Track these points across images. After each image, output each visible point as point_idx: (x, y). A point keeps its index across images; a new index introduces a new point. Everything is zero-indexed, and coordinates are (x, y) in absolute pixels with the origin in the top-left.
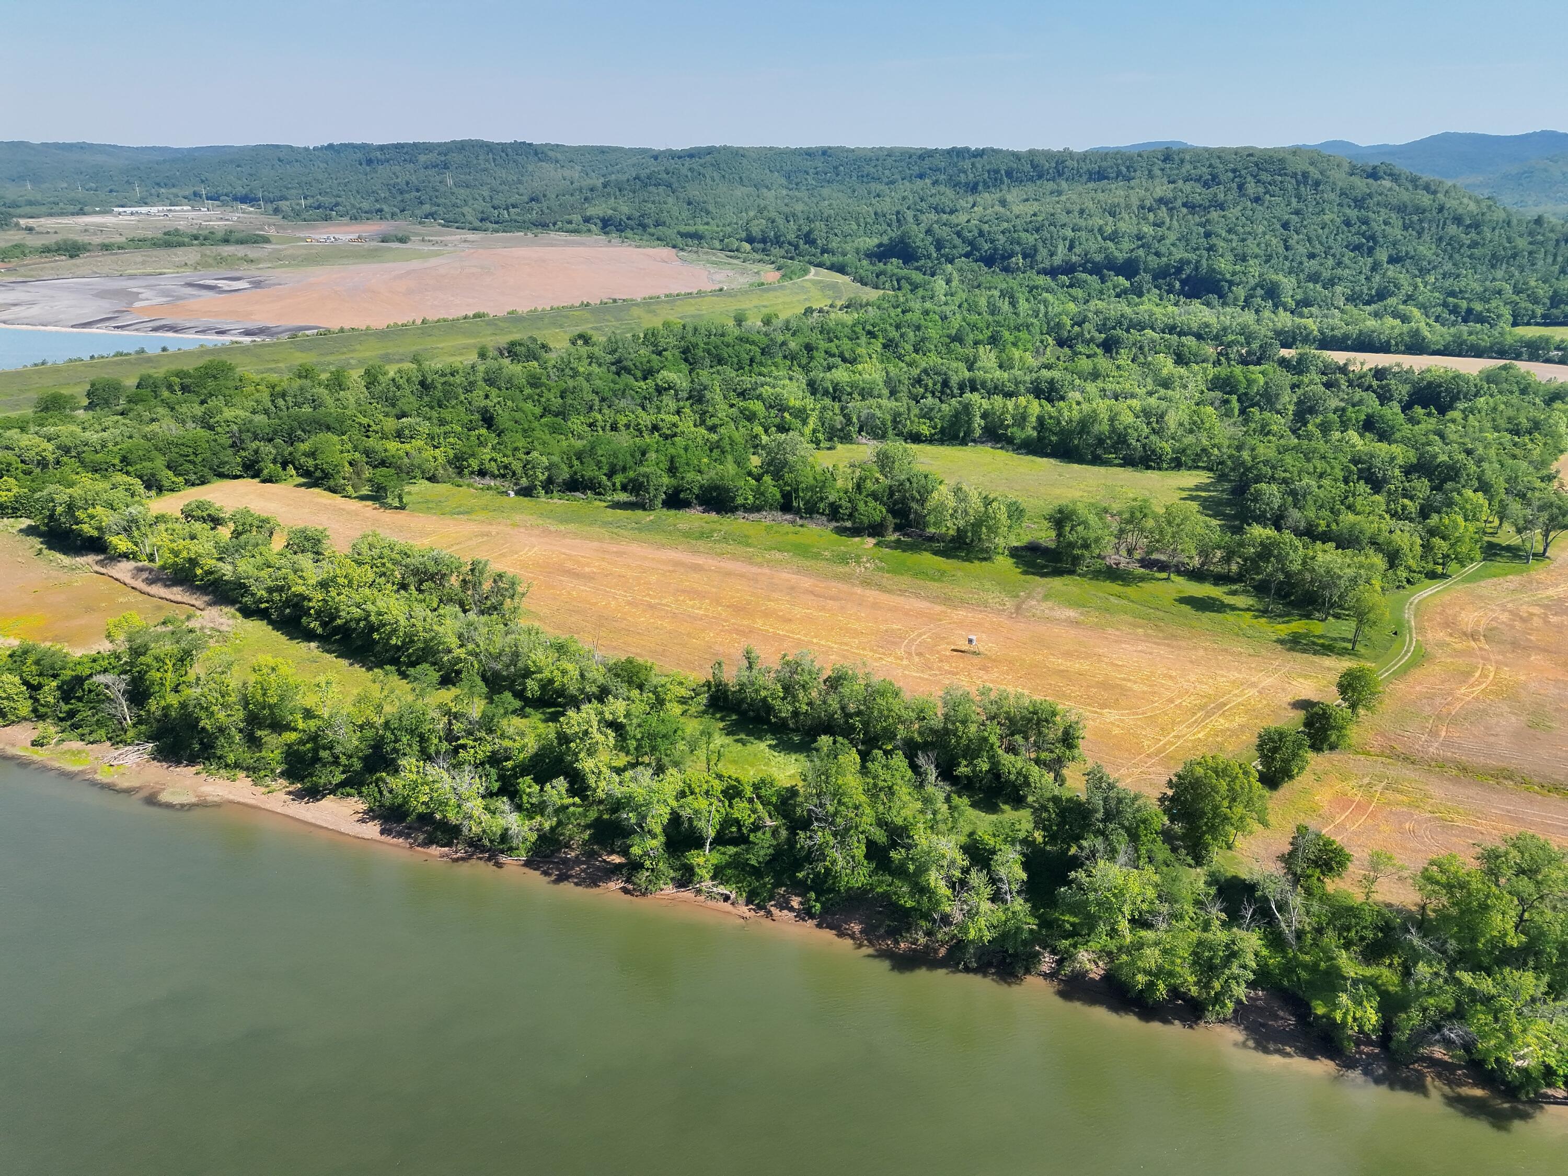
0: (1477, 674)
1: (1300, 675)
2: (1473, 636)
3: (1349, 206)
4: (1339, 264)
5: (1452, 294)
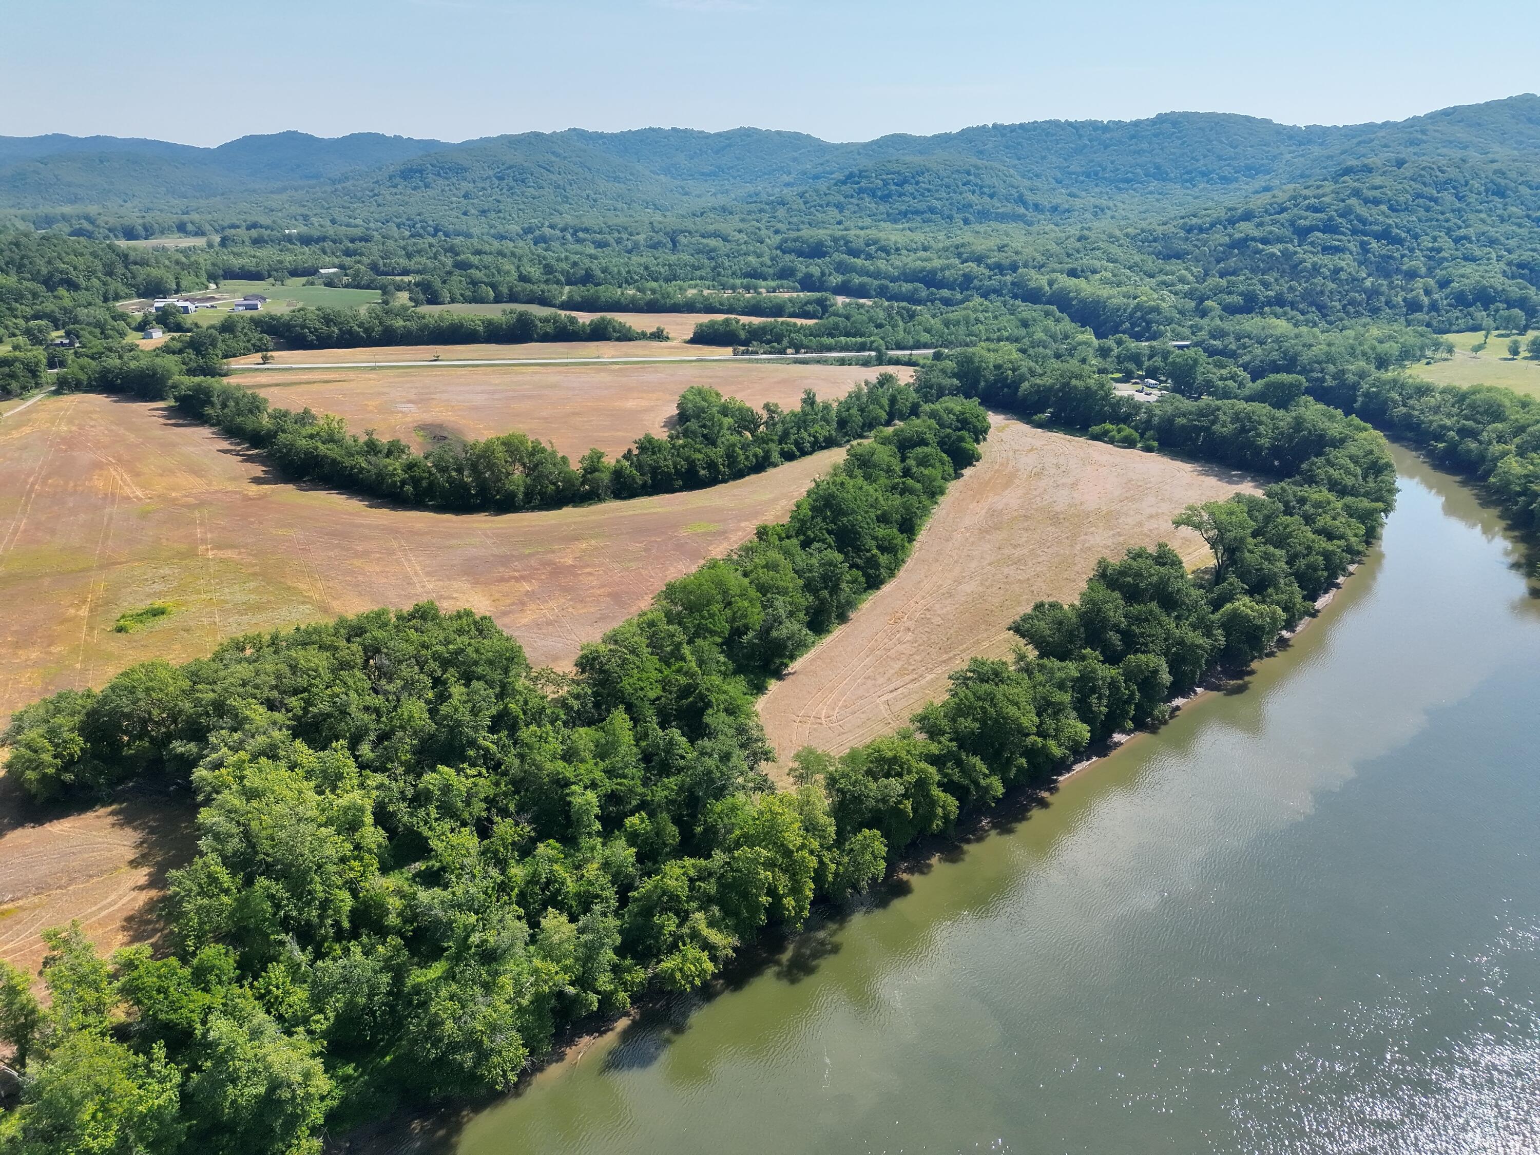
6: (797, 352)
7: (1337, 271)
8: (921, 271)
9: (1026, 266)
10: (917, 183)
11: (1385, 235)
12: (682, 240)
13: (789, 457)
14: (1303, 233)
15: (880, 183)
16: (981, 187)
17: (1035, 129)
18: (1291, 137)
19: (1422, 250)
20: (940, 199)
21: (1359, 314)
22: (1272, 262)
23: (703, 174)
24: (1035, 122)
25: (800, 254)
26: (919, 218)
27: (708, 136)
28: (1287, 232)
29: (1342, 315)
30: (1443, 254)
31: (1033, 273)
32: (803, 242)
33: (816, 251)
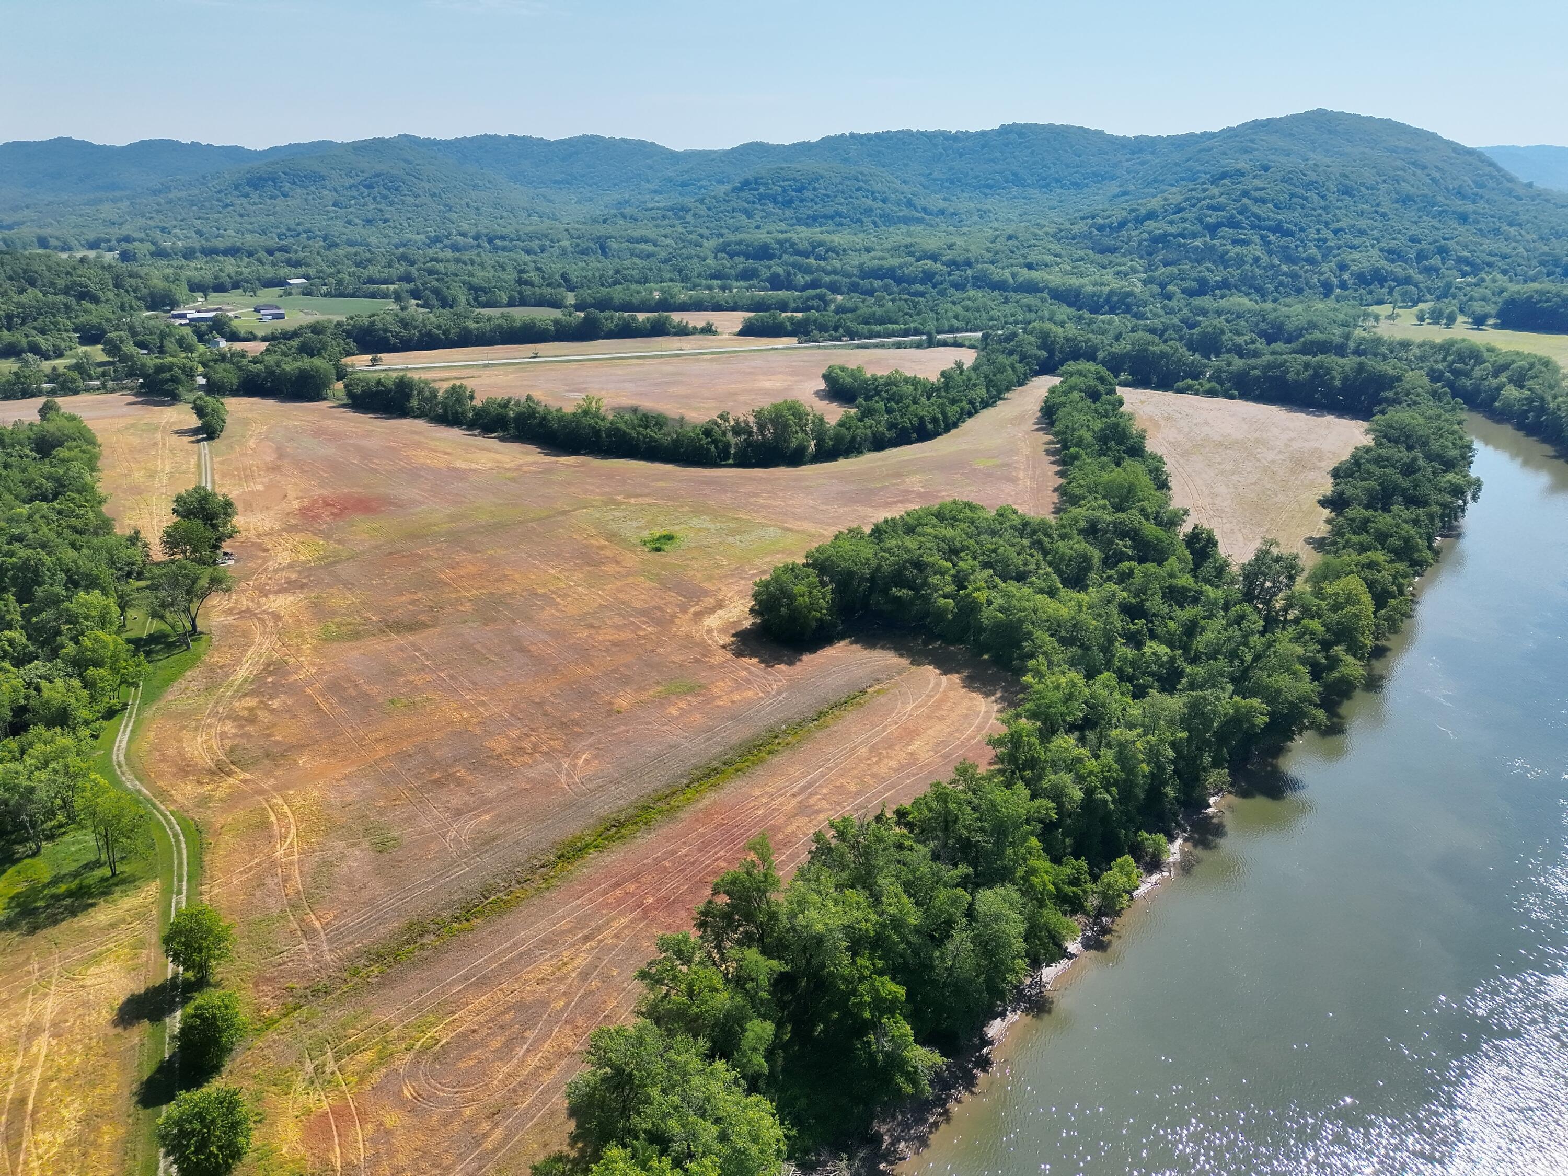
2: (222, 770)
6: (852, 339)
7: (1255, 260)
8: (881, 269)
9: (980, 262)
10: (815, 189)
11: (1278, 229)
12: (613, 244)
13: (970, 414)
14: (1213, 229)
15: (779, 189)
16: (873, 193)
17: (891, 138)
18: (1123, 146)
19: (1311, 241)
20: (841, 204)
21: (1288, 295)
22: (1202, 256)
23: (556, 182)
24: (889, 132)
25: (746, 256)
26: (831, 222)
27: (548, 144)
28: (1198, 228)
30: (1330, 244)
31: (991, 267)
32: (748, 246)
33: (763, 253)
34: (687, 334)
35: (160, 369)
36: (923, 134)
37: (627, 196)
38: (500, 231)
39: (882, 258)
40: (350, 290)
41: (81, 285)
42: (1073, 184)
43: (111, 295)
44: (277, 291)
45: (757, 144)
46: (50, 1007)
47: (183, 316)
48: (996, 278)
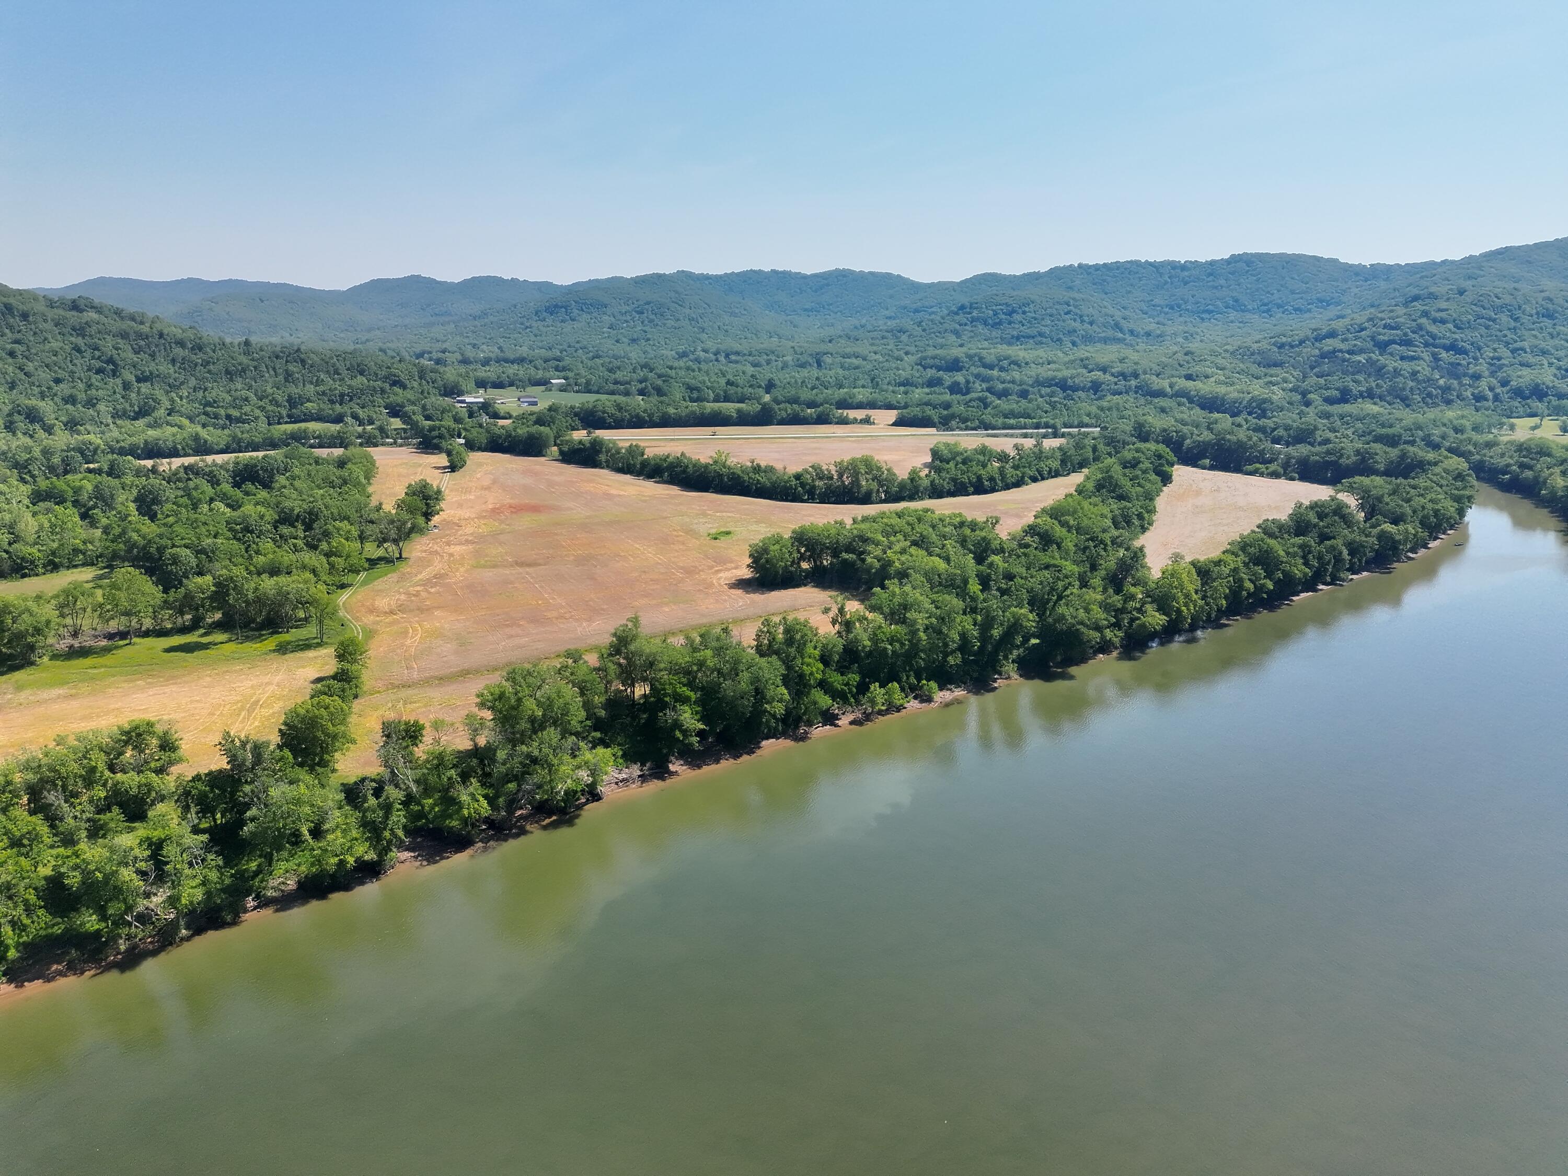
0: (411, 631)
1: (298, 668)
2: (392, 612)
3: (71, 334)
4: (89, 386)
5: (208, 404)
7: (1414, 374)
8: (1053, 379)
9: (1145, 373)
10: (1024, 313)
11: (1452, 347)
12: (828, 360)
13: (1035, 480)
14: (1382, 346)
15: (991, 312)
16: (1081, 316)
17: (1118, 268)
18: (1357, 274)
19: (1484, 359)
20: (1046, 326)
21: (1435, 405)
22: (1358, 369)
23: (806, 310)
24: (1117, 262)
25: (939, 369)
26: (1031, 341)
27: (805, 277)
28: (1370, 345)
29: (1421, 404)
30: (1503, 361)
31: (1154, 377)
32: (941, 360)
33: (954, 366)
34: (846, 424)
35: (432, 429)
36: (1151, 264)
37: (864, 321)
38: (737, 347)
39: (1058, 370)
40: (595, 388)
41: (395, 376)
42: (1295, 310)
43: (415, 384)
44: (543, 388)
45: (990, 274)
46: (277, 679)
47: (463, 402)
48: (1155, 387)
